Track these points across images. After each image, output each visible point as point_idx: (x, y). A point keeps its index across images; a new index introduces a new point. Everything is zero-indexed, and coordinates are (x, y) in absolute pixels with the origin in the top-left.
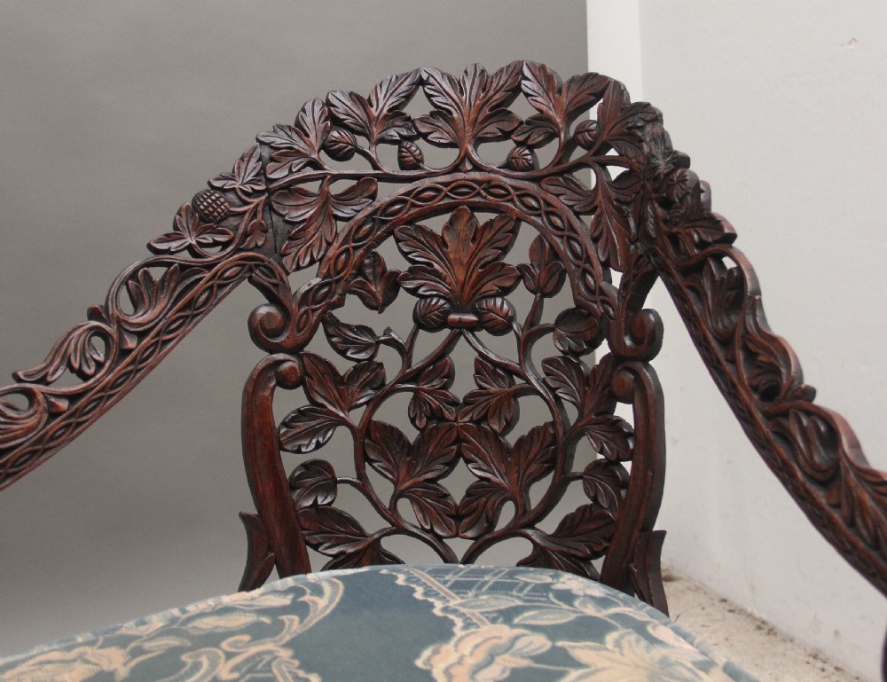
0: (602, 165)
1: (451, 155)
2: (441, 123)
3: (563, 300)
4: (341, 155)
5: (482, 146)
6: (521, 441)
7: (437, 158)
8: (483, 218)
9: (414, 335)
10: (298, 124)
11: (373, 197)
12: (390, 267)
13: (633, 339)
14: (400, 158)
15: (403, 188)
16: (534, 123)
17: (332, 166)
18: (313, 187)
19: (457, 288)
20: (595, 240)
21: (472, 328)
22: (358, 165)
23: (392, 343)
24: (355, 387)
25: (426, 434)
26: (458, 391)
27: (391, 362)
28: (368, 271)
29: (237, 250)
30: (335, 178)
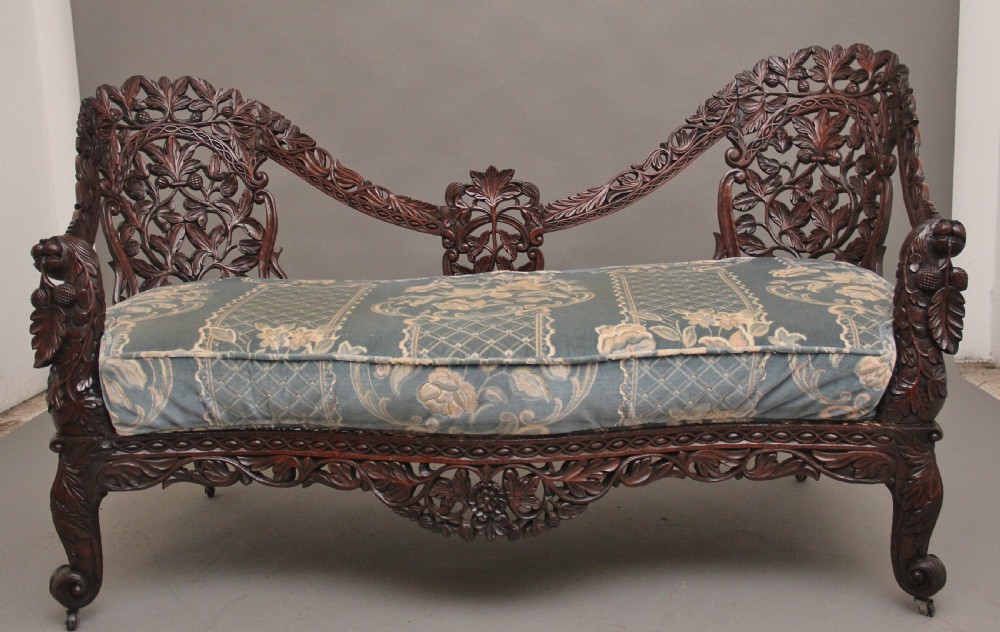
0: (884, 92)
1: (821, 86)
2: (819, 72)
3: (862, 151)
4: (772, 85)
5: (837, 83)
6: (836, 211)
7: (815, 87)
8: (832, 114)
9: (796, 166)
10: (754, 71)
11: (785, 103)
12: (789, 135)
13: (885, 167)
14: (799, 87)
15: (799, 100)
16: (859, 72)
17: (767, 89)
18: (758, 98)
19: (817, 145)
20: (877, 125)
21: (823, 163)
22: (779, 89)
23: (787, 168)
24: (767, 186)
25: (797, 207)
26: (813, 190)
27: (785, 176)
28: (779, 136)
29: (722, 124)
30: (768, 95)
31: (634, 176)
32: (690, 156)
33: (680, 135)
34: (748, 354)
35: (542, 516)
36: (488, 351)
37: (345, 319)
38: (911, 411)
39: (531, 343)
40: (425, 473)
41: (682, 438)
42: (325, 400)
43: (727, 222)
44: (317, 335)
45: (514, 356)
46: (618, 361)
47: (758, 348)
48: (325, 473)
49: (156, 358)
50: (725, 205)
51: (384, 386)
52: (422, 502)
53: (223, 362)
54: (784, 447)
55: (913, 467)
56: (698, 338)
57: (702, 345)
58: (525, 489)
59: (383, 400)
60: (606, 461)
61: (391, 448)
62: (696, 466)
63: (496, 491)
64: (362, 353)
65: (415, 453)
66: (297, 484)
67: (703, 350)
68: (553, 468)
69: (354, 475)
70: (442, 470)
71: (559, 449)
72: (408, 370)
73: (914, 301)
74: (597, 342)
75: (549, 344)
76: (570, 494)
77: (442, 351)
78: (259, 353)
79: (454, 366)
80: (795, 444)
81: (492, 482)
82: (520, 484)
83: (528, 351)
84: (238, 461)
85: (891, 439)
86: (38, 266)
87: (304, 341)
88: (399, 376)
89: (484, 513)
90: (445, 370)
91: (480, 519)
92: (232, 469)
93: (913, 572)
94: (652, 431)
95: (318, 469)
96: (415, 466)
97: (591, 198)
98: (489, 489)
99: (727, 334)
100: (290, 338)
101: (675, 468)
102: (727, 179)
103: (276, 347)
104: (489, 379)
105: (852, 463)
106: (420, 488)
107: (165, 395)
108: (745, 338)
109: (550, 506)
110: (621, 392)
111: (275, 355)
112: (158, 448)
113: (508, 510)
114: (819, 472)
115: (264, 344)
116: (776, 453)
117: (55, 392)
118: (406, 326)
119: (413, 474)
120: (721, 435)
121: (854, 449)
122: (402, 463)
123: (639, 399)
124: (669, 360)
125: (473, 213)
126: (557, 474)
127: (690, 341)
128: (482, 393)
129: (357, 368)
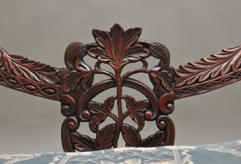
125: (96, 75)
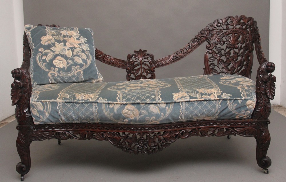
0: (250, 28)
1: (233, 27)
2: (232, 23)
3: (244, 45)
4: (219, 27)
5: (237, 26)
6: (238, 62)
7: (231, 27)
8: (236, 35)
9: (226, 49)
10: (214, 23)
11: (222, 32)
12: (224, 40)
13: (251, 49)
14: (226, 27)
15: (226, 31)
16: (243, 23)
17: (217, 28)
18: (215, 30)
19: (232, 43)
20: (248, 37)
21: (233, 48)
22: (221, 28)
23: (224, 50)
24: (218, 55)
25: (226, 61)
26: (231, 56)
27: (223, 52)
28: (221, 41)
29: (205, 37)
30: (218, 29)
31: (180, 52)
32: (196, 47)
33: (193, 41)
34: (216, 100)
35: (157, 147)
36: (142, 100)
37: (100, 92)
38: (261, 116)
39: (154, 97)
40: (124, 135)
41: (197, 125)
42: (94, 114)
43: (207, 65)
44: (92, 96)
45: (150, 101)
46: (179, 102)
47: (218, 98)
48: (94, 136)
49: (46, 102)
50: (206, 60)
51: (112, 110)
52: (123, 144)
53: (65, 103)
54: (226, 127)
55: (262, 132)
56: (201, 96)
57: (203, 98)
58: (153, 139)
59: (111, 114)
60: (176, 131)
61: (114, 128)
62: (201, 133)
63: (144, 140)
64: (106, 101)
65: (121, 130)
66: (87, 139)
67: (203, 99)
68: (161, 133)
69: (103, 136)
70: (128, 135)
71: (162, 128)
72: (119, 105)
73: (261, 85)
74: (173, 97)
75: (159, 97)
76: (165, 141)
77: (129, 100)
78: (75, 101)
79: (132, 104)
80: (229, 126)
81: (143, 138)
82: (151, 138)
83: (154, 99)
84: (69, 132)
85: (256, 124)
86: (13, 76)
87: (88, 97)
88: (116, 107)
89: (141, 146)
90: (130, 105)
91: (140, 148)
92: (68, 135)
93: (262, 162)
94: (189, 123)
95: (93, 135)
96: (121, 133)
97: (168, 58)
98: (142, 140)
99: (209, 95)
100: (85, 97)
101: (195, 133)
102: (207, 53)
103: (80, 99)
104: (142, 108)
105: (245, 131)
106: (122, 140)
107: (49, 113)
108: (214, 96)
109: (160, 145)
110: (180, 112)
111: (80, 101)
112: (47, 129)
113: (148, 146)
114: (236, 134)
115: (77, 98)
116: (223, 128)
117: (18, 112)
118: (118, 93)
119: (120, 136)
120: (208, 124)
121: (246, 127)
122: (117, 132)
123: (185, 113)
124: (194, 102)
125: (135, 62)
126: (162, 135)
127: (199, 97)
128: (140, 112)
129: (104, 105)
